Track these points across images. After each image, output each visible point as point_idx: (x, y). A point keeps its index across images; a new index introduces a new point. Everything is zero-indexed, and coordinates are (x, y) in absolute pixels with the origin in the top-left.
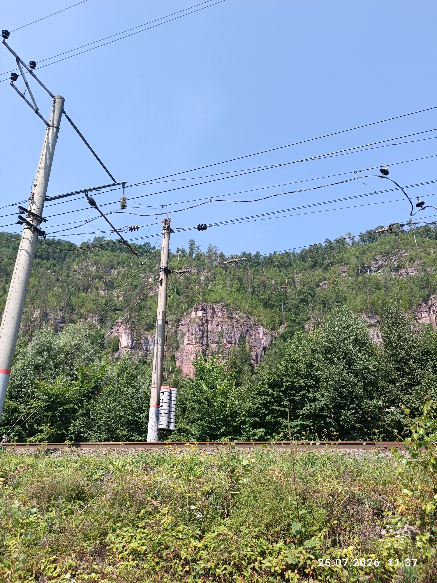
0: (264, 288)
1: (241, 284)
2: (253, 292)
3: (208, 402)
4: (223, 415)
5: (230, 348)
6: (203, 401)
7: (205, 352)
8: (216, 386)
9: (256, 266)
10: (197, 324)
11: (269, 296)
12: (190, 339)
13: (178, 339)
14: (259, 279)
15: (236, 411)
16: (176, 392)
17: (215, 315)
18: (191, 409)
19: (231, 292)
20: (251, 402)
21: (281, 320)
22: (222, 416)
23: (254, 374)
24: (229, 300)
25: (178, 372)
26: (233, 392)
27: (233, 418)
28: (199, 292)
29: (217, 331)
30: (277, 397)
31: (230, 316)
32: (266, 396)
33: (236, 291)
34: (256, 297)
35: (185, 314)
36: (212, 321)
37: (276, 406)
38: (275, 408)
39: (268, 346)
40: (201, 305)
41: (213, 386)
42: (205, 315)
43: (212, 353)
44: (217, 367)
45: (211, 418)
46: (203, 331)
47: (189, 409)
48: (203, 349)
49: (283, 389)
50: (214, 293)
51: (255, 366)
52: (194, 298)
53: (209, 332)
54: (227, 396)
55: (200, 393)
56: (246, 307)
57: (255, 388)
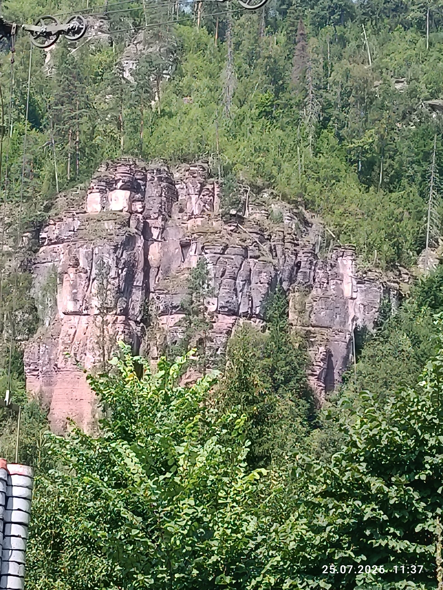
0: (365, 109)
1: (280, 89)
2: (324, 124)
3: (145, 519)
4: (199, 567)
5: (229, 333)
6: (128, 515)
7: (135, 342)
8: (176, 462)
9: (337, 23)
10: (109, 237)
11: (382, 138)
12: (80, 297)
13: (36, 292)
14: (347, 75)
15: (249, 555)
16: (25, 481)
17: (175, 208)
18: (84, 544)
19: (240, 120)
20: (305, 520)
21: (424, 232)
22: (195, 572)
23: (315, 427)
24: (230, 150)
25: (32, 414)
26: (237, 486)
27: (236, 577)
28: (117, 119)
29: (185, 266)
30: (398, 507)
31: (233, 212)
32: (358, 503)
33: (259, 116)
34: (334, 141)
35: (61, 201)
36: (163, 229)
37: (394, 535)
38: (392, 543)
39: (370, 326)
40: (122, 169)
41: (165, 464)
42: (138, 206)
43: (164, 349)
44: (181, 395)
45: (154, 576)
46: (131, 267)
47: (74, 545)
48: (131, 335)
49: (423, 477)
50: (176, 120)
51: (322, 397)
52: (98, 140)
53: (153, 272)
54: (216, 500)
55: (118, 486)
56: (293, 181)
57: (318, 472)
